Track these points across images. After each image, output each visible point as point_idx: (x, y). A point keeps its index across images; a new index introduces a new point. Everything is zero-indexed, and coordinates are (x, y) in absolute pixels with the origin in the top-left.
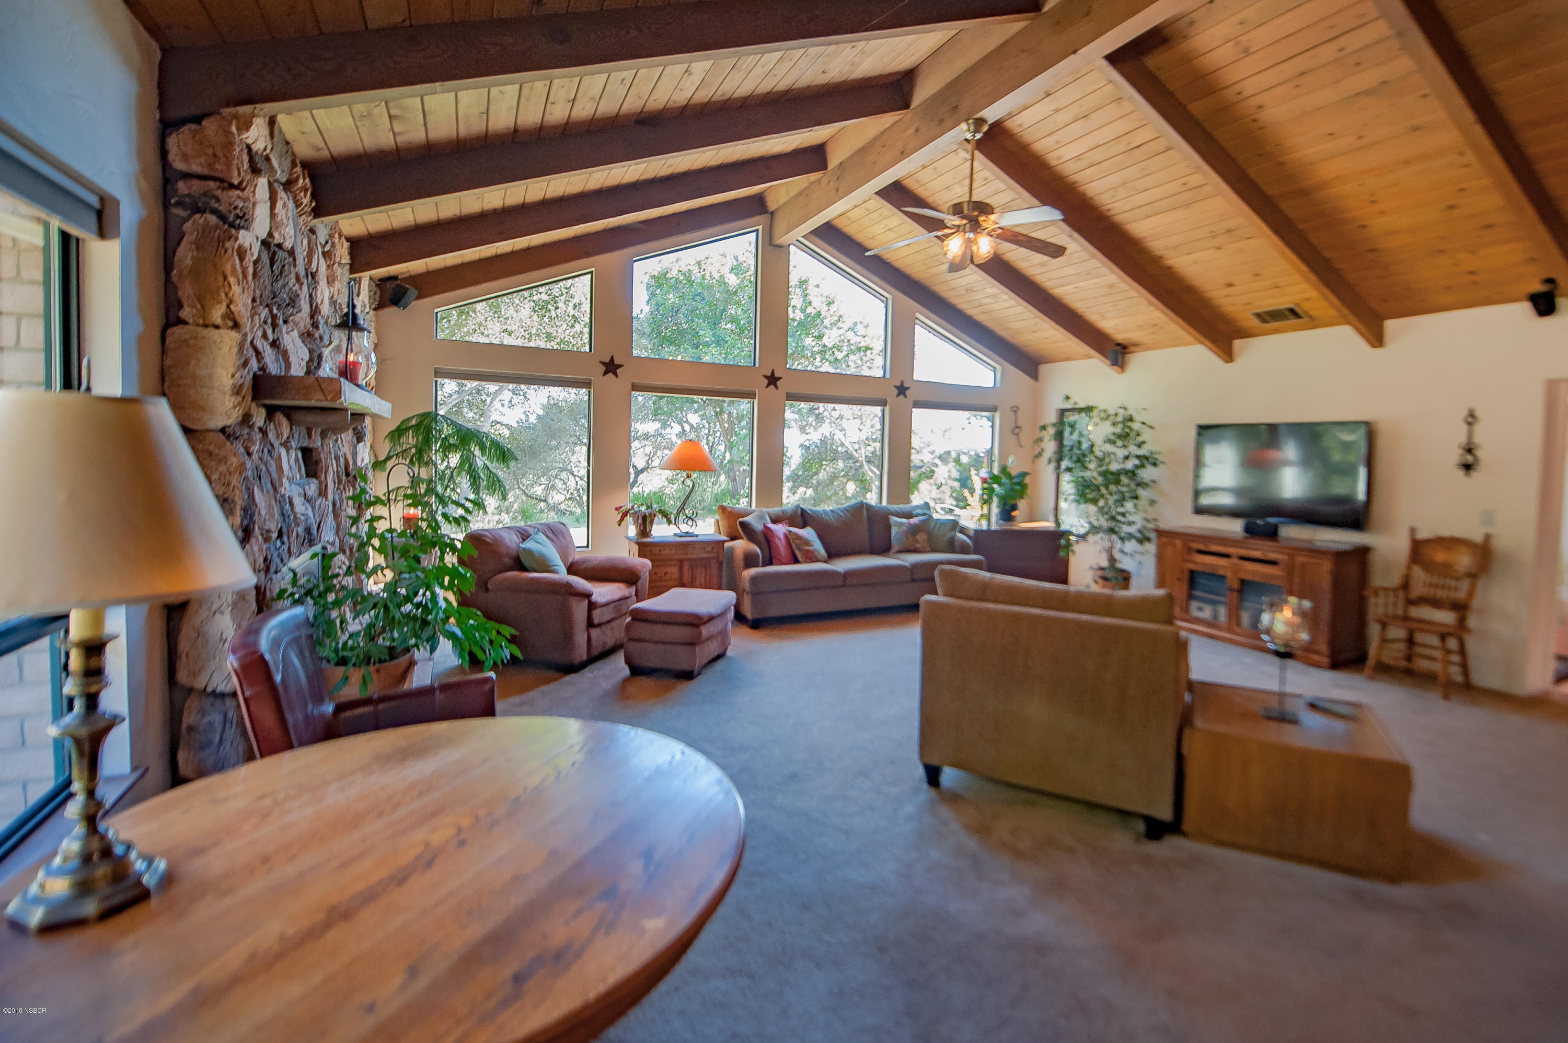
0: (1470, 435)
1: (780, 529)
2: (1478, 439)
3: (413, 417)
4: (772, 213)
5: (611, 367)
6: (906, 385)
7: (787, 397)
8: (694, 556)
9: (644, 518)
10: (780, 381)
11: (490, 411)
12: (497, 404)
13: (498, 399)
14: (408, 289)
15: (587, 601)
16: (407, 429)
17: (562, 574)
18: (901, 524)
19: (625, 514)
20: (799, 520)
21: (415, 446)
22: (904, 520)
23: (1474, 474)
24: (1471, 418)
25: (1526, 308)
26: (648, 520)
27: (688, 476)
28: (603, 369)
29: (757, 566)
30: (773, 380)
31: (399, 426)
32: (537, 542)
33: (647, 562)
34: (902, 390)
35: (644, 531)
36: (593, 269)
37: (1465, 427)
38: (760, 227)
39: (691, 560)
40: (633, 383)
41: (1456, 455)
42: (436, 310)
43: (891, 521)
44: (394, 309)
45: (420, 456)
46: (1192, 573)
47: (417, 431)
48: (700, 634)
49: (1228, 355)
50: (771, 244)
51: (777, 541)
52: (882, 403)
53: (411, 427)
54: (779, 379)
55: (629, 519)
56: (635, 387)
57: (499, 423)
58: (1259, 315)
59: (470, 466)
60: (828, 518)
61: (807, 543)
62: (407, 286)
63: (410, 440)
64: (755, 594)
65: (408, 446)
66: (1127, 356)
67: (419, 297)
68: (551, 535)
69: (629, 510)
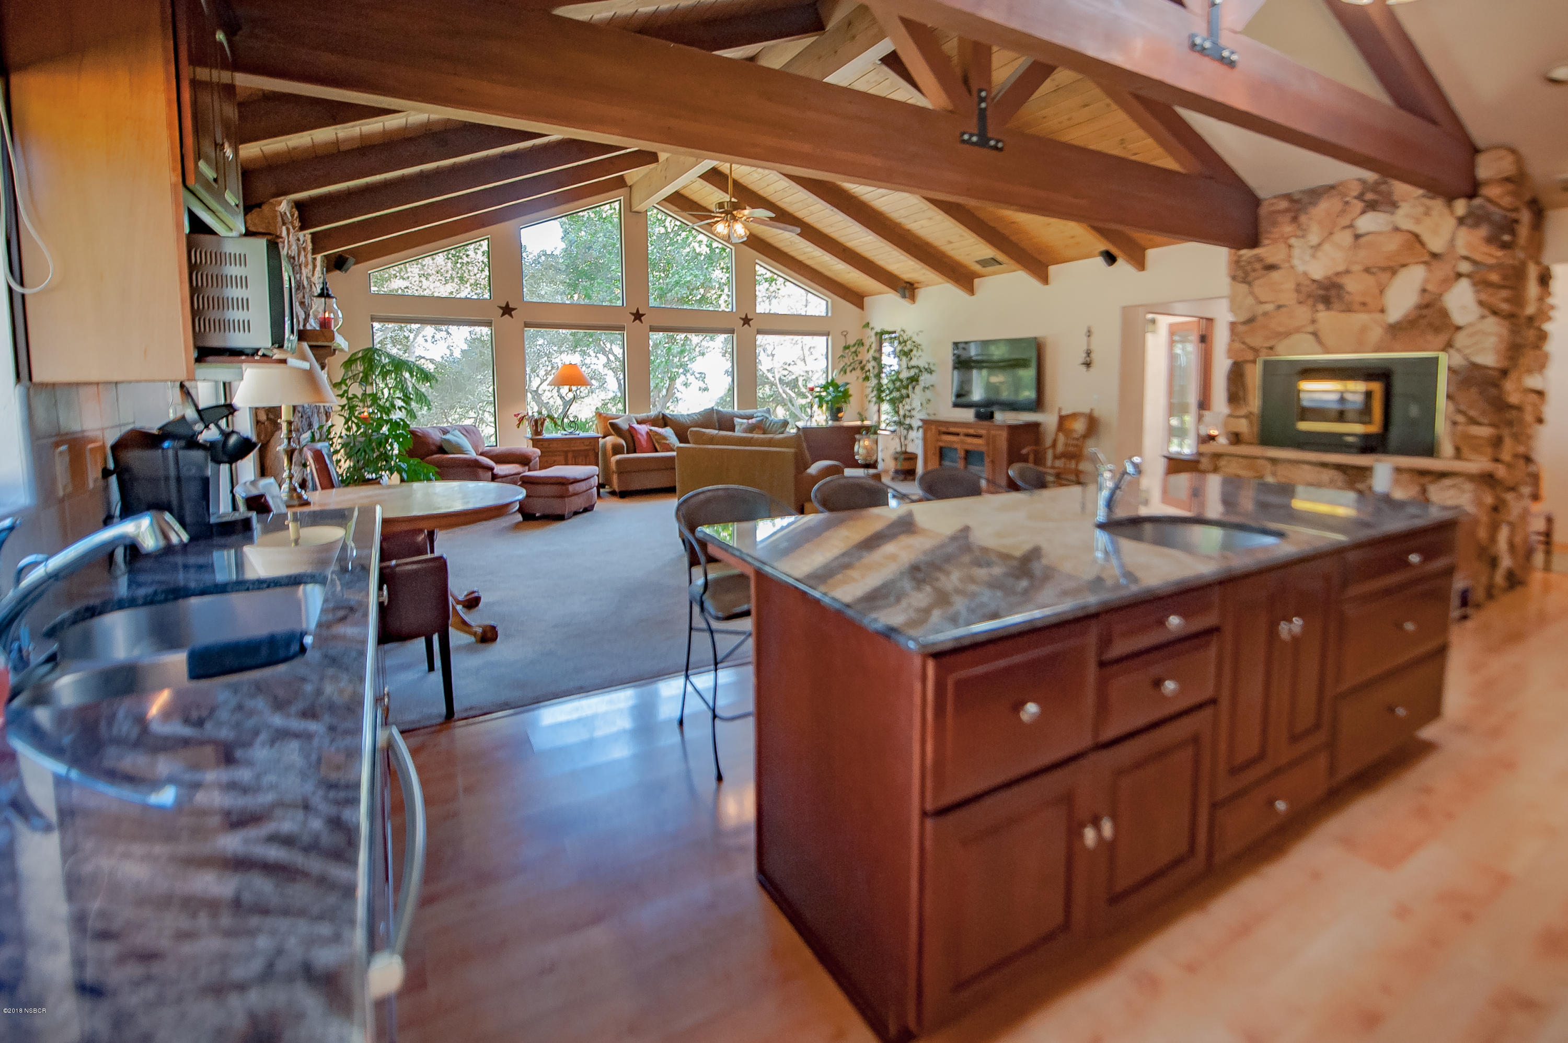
0: (1089, 344)
1: (643, 429)
2: (1093, 347)
3: (359, 351)
4: (630, 187)
5: (507, 310)
6: (749, 317)
7: (650, 328)
8: (576, 449)
9: (536, 421)
10: (644, 316)
11: (414, 347)
12: (420, 339)
13: (421, 335)
14: (347, 259)
15: (490, 473)
16: (356, 360)
17: (473, 455)
18: (742, 424)
19: (521, 420)
20: (661, 422)
21: (363, 372)
22: (745, 421)
23: (1092, 369)
24: (1089, 333)
25: (1100, 261)
26: (539, 423)
27: (570, 390)
28: (501, 311)
29: (622, 453)
30: (638, 316)
31: (350, 358)
32: (455, 436)
33: (538, 451)
34: (746, 321)
35: (537, 432)
36: (489, 236)
37: (1085, 338)
38: (622, 198)
39: (573, 451)
40: (525, 322)
41: (1082, 357)
42: (369, 272)
43: (736, 423)
44: (338, 272)
45: (365, 380)
46: (941, 449)
47: (363, 362)
48: (567, 490)
49: (971, 290)
50: (631, 211)
51: (640, 436)
52: (732, 331)
53: (358, 358)
54: (643, 315)
55: (526, 423)
56: (527, 325)
57: (424, 358)
58: (978, 262)
59: (403, 386)
60: (684, 421)
61: (665, 438)
62: (348, 256)
63: (359, 367)
64: (620, 473)
65: (357, 372)
66: (916, 290)
67: (356, 263)
68: (465, 433)
69: (525, 416)
